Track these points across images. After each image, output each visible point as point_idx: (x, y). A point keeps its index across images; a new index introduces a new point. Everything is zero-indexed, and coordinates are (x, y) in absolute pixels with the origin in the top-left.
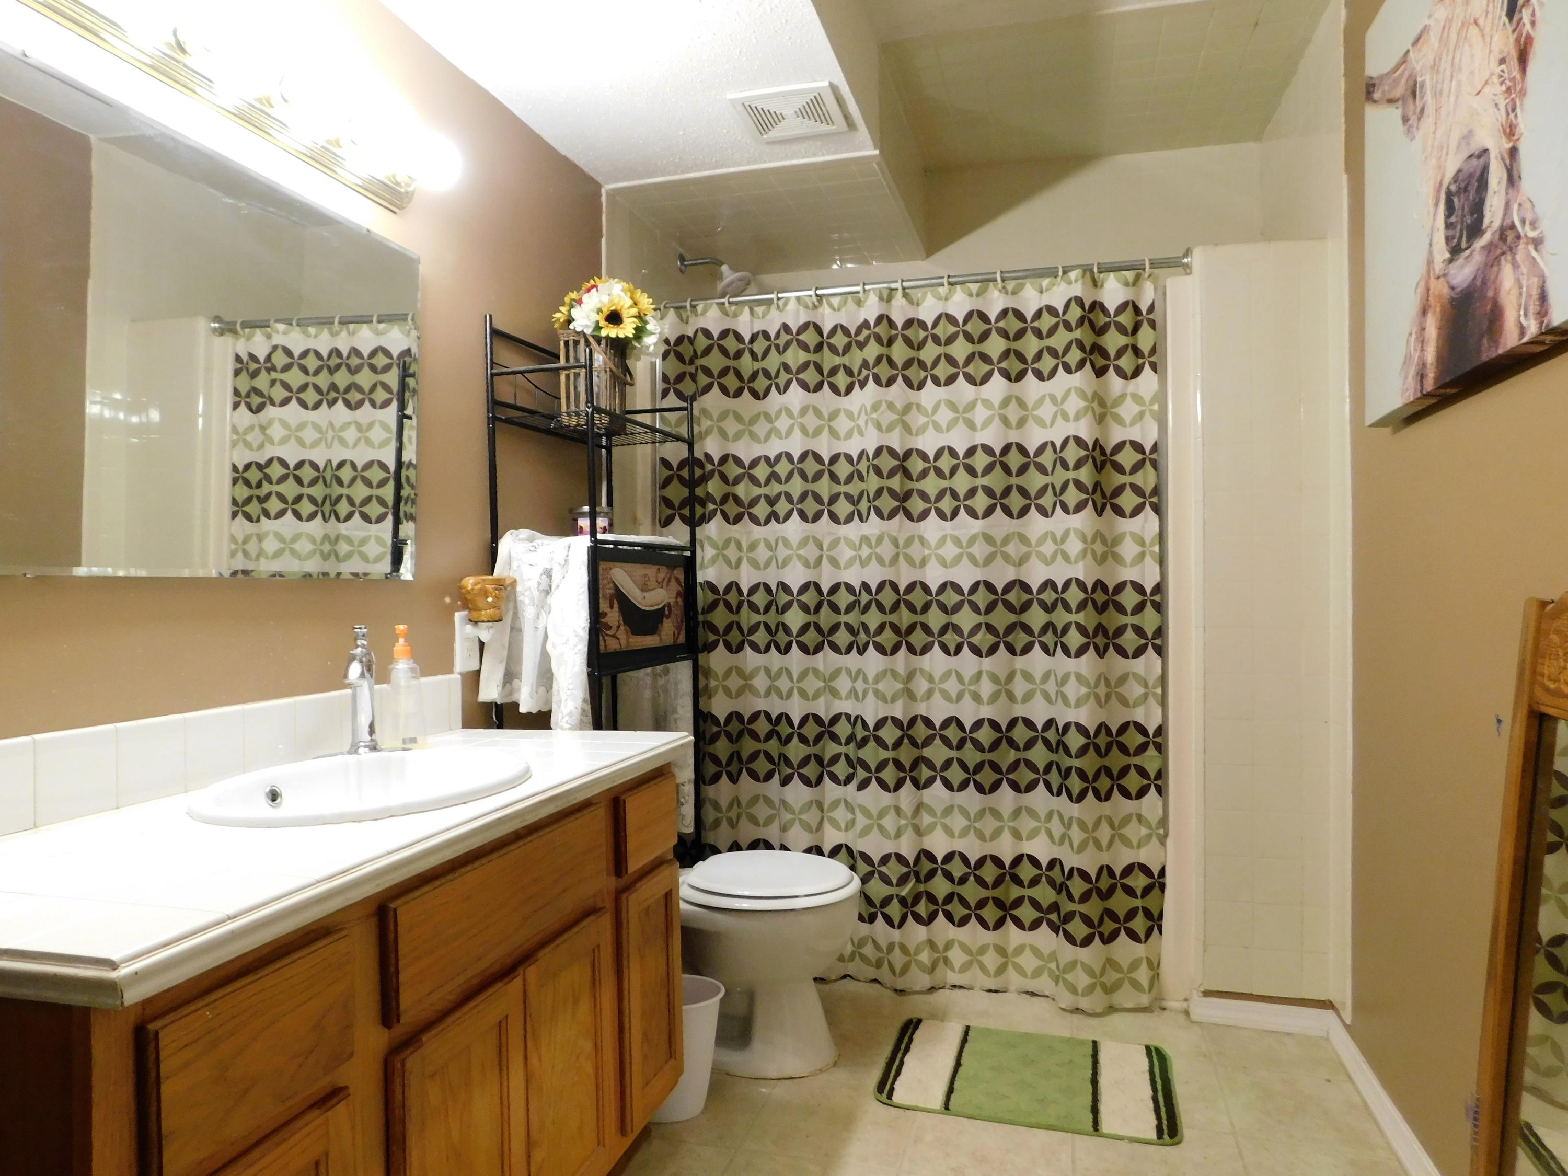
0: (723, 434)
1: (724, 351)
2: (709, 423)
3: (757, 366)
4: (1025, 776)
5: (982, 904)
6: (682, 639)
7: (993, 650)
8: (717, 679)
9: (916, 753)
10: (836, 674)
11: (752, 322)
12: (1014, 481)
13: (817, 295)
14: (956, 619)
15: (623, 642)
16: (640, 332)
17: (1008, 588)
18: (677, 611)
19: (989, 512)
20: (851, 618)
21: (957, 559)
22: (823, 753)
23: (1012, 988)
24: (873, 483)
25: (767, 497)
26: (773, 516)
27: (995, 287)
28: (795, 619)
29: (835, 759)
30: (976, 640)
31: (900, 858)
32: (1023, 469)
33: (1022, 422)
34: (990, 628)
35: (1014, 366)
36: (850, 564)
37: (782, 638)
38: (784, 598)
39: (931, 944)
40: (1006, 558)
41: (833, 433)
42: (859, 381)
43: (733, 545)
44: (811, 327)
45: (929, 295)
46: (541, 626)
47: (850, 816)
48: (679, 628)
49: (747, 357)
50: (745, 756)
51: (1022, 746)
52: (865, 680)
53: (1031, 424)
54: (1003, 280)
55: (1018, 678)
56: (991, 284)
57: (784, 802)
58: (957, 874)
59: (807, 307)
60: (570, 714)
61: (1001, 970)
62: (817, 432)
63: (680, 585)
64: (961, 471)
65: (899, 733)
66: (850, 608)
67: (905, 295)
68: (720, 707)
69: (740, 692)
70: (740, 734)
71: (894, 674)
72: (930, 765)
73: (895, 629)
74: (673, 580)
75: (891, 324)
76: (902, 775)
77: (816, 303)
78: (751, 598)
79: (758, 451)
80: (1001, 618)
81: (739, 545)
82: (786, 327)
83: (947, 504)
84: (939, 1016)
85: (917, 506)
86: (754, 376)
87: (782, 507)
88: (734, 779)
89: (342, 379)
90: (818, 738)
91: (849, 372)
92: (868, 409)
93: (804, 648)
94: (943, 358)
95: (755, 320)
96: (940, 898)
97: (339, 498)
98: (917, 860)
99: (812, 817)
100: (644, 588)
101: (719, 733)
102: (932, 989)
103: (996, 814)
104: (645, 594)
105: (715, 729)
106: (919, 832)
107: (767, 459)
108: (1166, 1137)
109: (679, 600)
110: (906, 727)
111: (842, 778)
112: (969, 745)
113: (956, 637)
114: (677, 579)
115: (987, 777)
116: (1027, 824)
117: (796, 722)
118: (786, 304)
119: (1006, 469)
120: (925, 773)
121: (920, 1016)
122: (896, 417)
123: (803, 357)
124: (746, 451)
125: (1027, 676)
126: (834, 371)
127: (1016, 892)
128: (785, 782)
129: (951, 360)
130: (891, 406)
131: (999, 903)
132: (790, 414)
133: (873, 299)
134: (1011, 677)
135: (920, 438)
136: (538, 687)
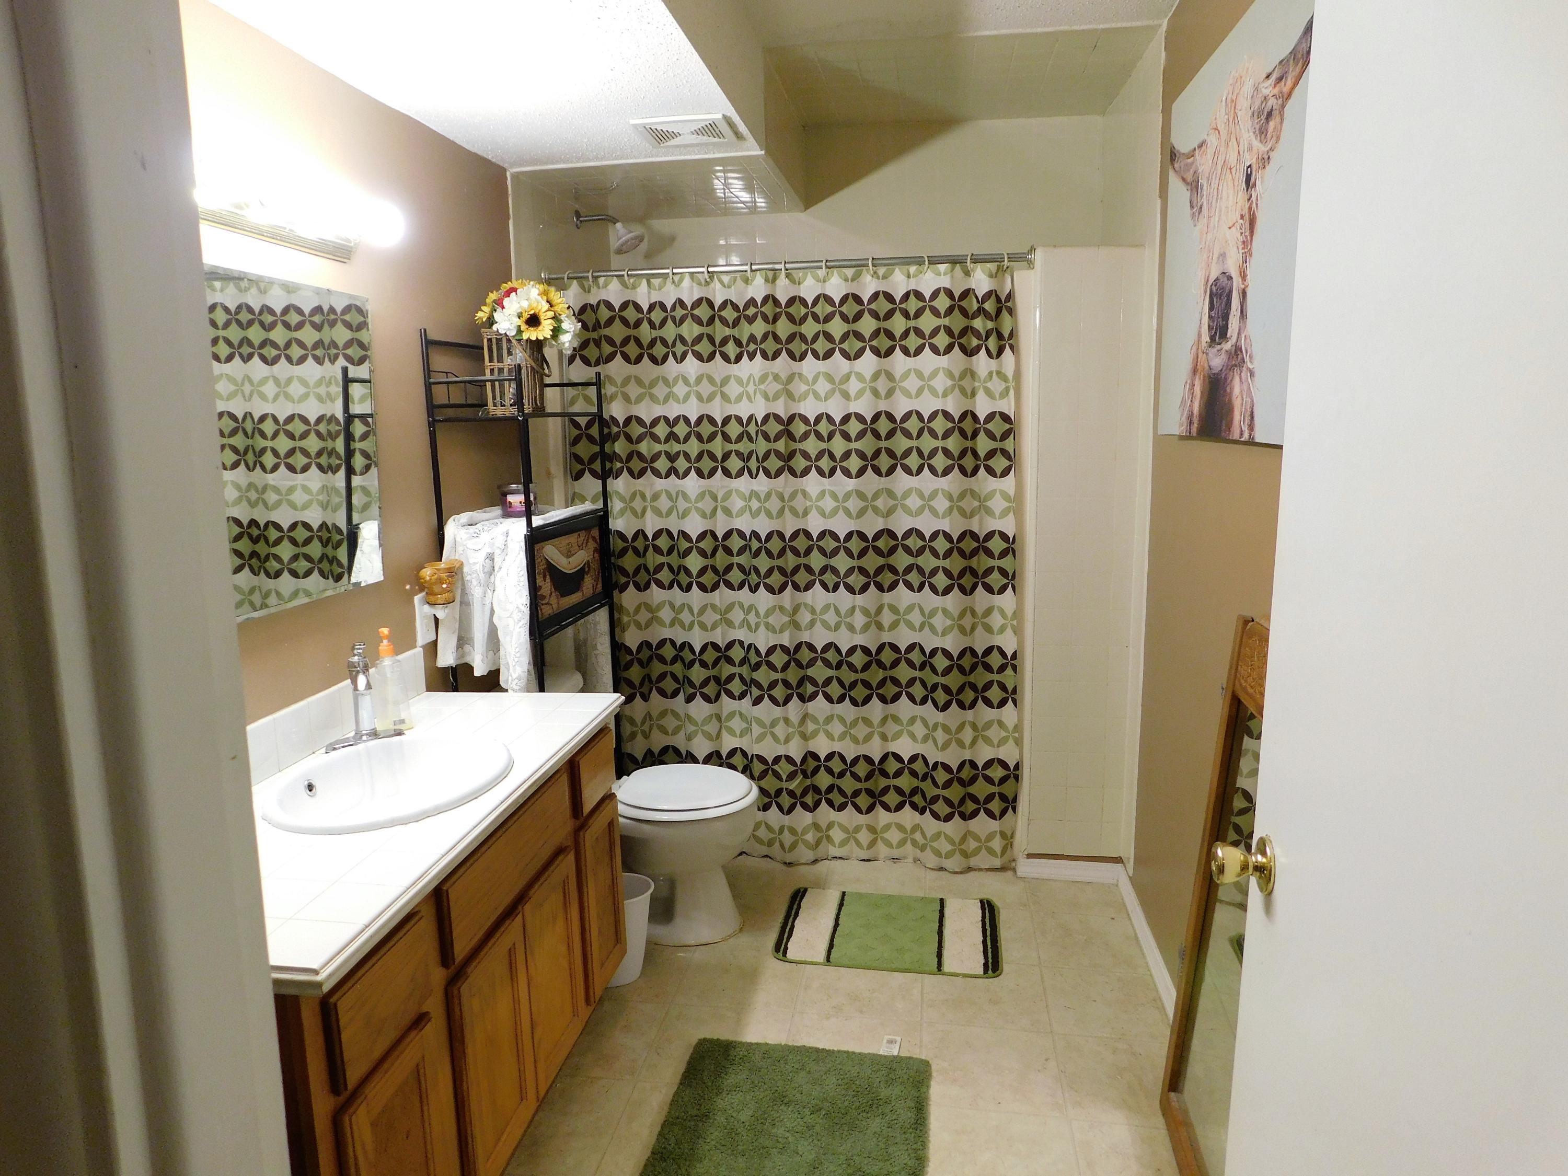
0: (627, 398)
1: (625, 322)
2: (614, 389)
3: (655, 333)
4: (891, 689)
5: (856, 793)
6: (600, 588)
7: (864, 589)
8: (628, 614)
9: (801, 673)
10: (730, 607)
11: (649, 292)
12: (883, 444)
13: (709, 272)
14: (833, 562)
15: (555, 606)
16: (556, 332)
17: (878, 536)
18: (595, 566)
19: (861, 472)
20: (743, 560)
21: (835, 512)
22: (721, 675)
23: (881, 857)
24: (762, 446)
25: (667, 454)
26: (672, 471)
27: (868, 271)
28: (694, 562)
29: (730, 678)
30: (850, 580)
31: (789, 759)
32: (891, 434)
33: (890, 393)
34: (862, 571)
35: (883, 343)
36: (741, 512)
37: (682, 577)
38: (685, 545)
39: (816, 826)
40: (876, 510)
41: (725, 397)
42: (748, 352)
43: (638, 497)
44: (704, 302)
45: (809, 276)
46: (488, 602)
47: (744, 725)
48: (596, 580)
49: (645, 325)
50: (654, 678)
51: (888, 666)
52: (757, 614)
53: (898, 394)
54: (874, 265)
55: (886, 610)
56: (864, 268)
57: (688, 717)
58: (837, 770)
59: (700, 284)
60: (519, 678)
61: (872, 843)
62: (711, 398)
63: (597, 543)
64: (838, 436)
65: (786, 658)
66: (741, 551)
67: (787, 276)
68: (632, 639)
69: (648, 624)
70: (650, 659)
71: (781, 608)
72: (814, 682)
73: (782, 571)
74: (590, 540)
75: (776, 302)
76: (790, 692)
77: (708, 280)
78: (655, 542)
79: (658, 411)
80: (872, 562)
81: (643, 496)
82: (681, 302)
83: (825, 463)
84: (821, 884)
85: (799, 463)
86: (653, 343)
87: (681, 464)
88: (645, 698)
89: (255, 334)
90: (716, 662)
91: (738, 343)
92: (757, 380)
93: (702, 588)
94: (821, 335)
95: (652, 291)
96: (823, 789)
97: (263, 450)
98: (804, 760)
99: (712, 728)
100: (569, 555)
101: (632, 661)
102: (815, 861)
103: (867, 722)
104: (570, 560)
105: (629, 658)
106: (805, 737)
107: (666, 419)
108: (990, 972)
109: (596, 555)
110: (792, 653)
111: (737, 694)
112: (845, 667)
113: (834, 577)
114: (594, 538)
115: (860, 692)
116: (892, 728)
117: (697, 650)
118: (681, 281)
119: (877, 435)
120: (810, 689)
121: (806, 886)
122: (780, 387)
123: (697, 330)
124: (647, 412)
125: (894, 609)
126: (724, 342)
127: (883, 782)
128: (689, 699)
129: (829, 337)
130: (776, 377)
131: (870, 793)
132: (686, 382)
133: (759, 280)
134: (879, 610)
135: (802, 403)
136: (487, 652)
